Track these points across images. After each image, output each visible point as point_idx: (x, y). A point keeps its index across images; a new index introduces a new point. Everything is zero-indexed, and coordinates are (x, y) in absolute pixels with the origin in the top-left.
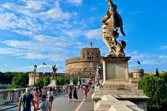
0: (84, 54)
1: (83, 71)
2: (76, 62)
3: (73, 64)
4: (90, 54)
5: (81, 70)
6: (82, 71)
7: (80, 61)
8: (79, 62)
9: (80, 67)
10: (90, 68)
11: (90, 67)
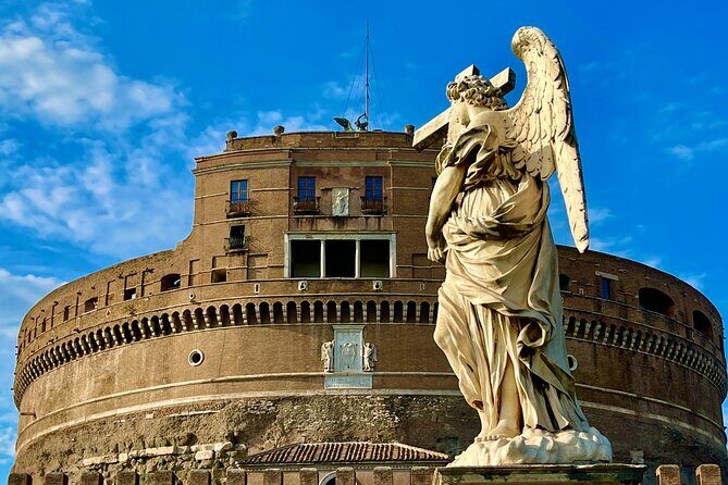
0: (240, 209)
1: (218, 462)
2: (131, 333)
3: (81, 367)
4: (340, 201)
5: (191, 439)
6: (203, 453)
7: (180, 301)
8: (163, 326)
9: (187, 394)
10: (333, 405)
11: (335, 387)
